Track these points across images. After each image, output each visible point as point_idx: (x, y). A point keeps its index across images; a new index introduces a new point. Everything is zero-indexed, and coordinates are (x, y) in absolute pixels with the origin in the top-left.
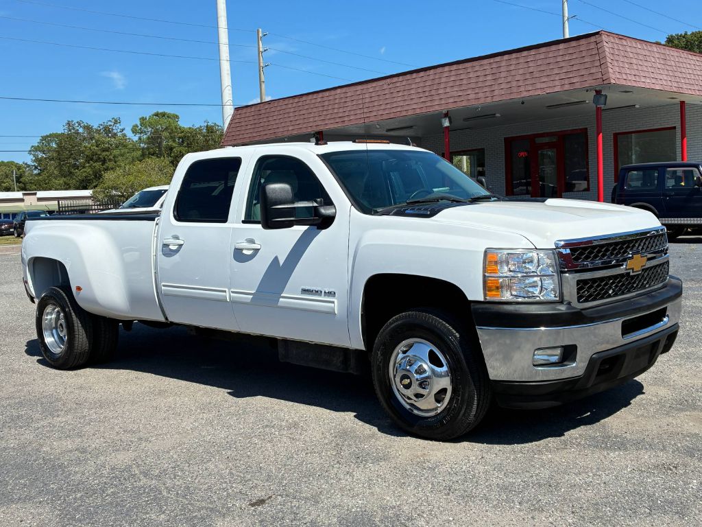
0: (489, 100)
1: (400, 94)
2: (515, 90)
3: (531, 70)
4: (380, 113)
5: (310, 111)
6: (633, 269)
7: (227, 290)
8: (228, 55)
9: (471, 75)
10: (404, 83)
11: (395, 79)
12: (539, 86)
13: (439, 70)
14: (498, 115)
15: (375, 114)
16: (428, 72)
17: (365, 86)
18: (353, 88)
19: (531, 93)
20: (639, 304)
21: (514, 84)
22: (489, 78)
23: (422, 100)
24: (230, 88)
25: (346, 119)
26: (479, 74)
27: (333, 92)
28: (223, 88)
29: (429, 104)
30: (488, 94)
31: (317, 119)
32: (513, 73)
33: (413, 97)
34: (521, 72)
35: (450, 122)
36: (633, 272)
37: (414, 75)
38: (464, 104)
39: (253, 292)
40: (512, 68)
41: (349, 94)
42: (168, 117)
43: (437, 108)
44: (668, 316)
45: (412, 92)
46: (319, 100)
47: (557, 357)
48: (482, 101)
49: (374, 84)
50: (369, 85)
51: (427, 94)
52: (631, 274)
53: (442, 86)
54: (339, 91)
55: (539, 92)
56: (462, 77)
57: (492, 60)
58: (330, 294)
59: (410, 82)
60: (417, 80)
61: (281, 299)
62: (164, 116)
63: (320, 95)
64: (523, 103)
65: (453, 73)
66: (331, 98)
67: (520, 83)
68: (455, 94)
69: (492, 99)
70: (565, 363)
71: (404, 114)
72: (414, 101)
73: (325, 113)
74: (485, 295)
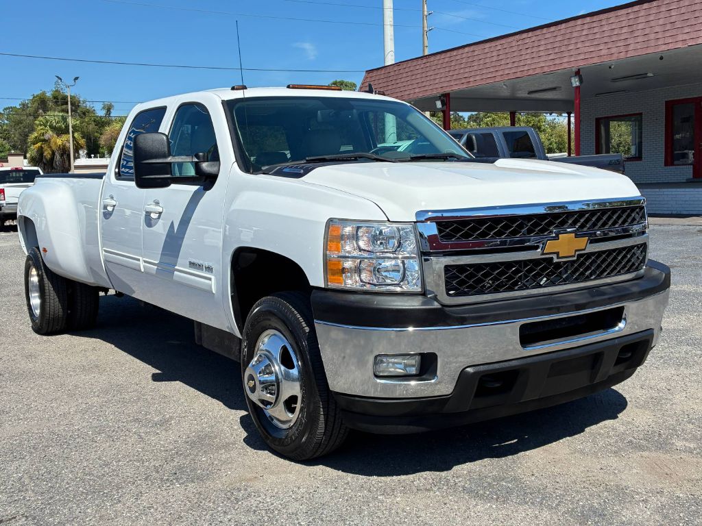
0: (622, 55)
1: (529, 51)
2: (652, 43)
3: (673, 19)
4: (507, 72)
5: (436, 72)
6: (557, 253)
7: (141, 258)
8: (392, 20)
9: (605, 28)
10: (533, 39)
11: (525, 35)
12: (680, 37)
13: (571, 23)
14: (650, 75)
15: (501, 73)
16: (559, 27)
17: (493, 44)
18: (481, 46)
19: (671, 46)
20: (567, 301)
21: (652, 36)
22: (624, 30)
23: (551, 57)
24: (393, 53)
25: (472, 79)
26: (614, 26)
27: (461, 51)
28: (386, 54)
29: (557, 62)
30: (622, 49)
31: (443, 80)
32: (652, 24)
33: (541, 54)
34: (661, 22)
35: (581, 81)
36: (558, 258)
37: (545, 30)
38: (596, 60)
39: (157, 262)
40: (652, 18)
41: (476, 53)
42: (346, 86)
43: (566, 66)
44: (625, 319)
45: (541, 48)
46: (447, 60)
47: (414, 369)
48: (614, 57)
49: (503, 41)
50: (498, 42)
51: (557, 50)
52: (556, 260)
53: (573, 41)
54: (467, 49)
55: (680, 45)
56: (596, 30)
57: (630, 10)
58: (209, 269)
59: (539, 38)
60: (547, 36)
61: (176, 273)
62: (342, 84)
63: (448, 54)
64: (661, 58)
65: (586, 27)
66: (458, 57)
67: (660, 36)
68: (586, 50)
69: (627, 54)
70: (424, 377)
71: (531, 72)
72: (543, 59)
73: (451, 74)
74: (326, 280)
